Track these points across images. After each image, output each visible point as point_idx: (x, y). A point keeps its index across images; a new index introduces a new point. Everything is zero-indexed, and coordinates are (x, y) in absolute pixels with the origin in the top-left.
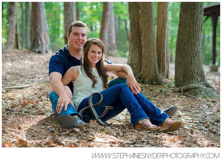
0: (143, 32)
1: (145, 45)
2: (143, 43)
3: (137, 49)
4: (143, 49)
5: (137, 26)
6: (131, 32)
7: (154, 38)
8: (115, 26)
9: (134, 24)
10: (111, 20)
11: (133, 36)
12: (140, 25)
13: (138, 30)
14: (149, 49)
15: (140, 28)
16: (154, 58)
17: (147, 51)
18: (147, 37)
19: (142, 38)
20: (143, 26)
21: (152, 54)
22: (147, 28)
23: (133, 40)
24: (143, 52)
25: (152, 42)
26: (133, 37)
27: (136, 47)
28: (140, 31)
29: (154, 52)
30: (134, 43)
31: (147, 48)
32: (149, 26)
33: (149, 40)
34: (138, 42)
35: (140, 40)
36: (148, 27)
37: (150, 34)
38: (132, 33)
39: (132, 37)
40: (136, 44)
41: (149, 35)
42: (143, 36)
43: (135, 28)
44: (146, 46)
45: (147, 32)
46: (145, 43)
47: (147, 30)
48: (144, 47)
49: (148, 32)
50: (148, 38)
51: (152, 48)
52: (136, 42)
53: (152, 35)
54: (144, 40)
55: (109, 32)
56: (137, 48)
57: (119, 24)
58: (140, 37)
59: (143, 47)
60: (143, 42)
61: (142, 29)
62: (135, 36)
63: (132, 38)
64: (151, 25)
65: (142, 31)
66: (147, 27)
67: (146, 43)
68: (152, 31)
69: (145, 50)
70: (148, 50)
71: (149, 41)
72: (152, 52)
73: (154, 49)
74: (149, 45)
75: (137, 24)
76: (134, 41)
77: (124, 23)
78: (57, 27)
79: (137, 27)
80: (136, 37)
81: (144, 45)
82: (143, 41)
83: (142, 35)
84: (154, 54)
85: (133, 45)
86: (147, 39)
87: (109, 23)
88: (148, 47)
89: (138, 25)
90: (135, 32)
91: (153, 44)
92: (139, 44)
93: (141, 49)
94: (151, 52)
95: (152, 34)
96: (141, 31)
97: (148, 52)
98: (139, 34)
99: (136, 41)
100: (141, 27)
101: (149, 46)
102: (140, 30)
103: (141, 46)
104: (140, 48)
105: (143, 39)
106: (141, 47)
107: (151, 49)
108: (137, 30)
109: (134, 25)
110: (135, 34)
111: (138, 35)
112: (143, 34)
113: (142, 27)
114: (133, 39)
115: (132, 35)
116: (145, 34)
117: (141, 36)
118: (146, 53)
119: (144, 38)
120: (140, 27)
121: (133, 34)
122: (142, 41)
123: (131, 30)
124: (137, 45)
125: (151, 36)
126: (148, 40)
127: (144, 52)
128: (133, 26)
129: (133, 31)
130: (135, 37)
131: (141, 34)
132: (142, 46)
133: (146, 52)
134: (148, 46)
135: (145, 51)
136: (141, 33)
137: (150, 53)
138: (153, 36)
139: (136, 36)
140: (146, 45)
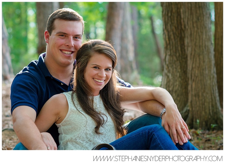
0: (189, 30)
1: (193, 54)
2: (189, 51)
3: (178, 63)
4: (190, 62)
5: (175, 18)
6: (165, 31)
7: (209, 39)
8: (133, 28)
9: (170, 14)
10: (124, 16)
11: (169, 38)
12: (182, 16)
13: (178, 27)
14: (202, 62)
15: (183, 23)
16: (210, 79)
17: (198, 65)
18: (196, 39)
19: (186, 41)
20: (188, 18)
21: (207, 72)
22: (196, 22)
23: (169, 47)
24: (188, 68)
25: (205, 48)
26: (169, 40)
27: (175, 58)
28: (181, 28)
29: (210, 67)
30: (172, 51)
31: (196, 61)
32: (200, 18)
33: (201, 44)
34: (179, 49)
35: (183, 45)
36: (198, 19)
37: (202, 33)
38: (166, 33)
39: (167, 39)
40: (176, 53)
41: (199, 36)
42: (188, 38)
43: (172, 23)
44: (194, 56)
45: (196, 29)
46: (192, 51)
47: (195, 25)
48: (191, 59)
49: (198, 28)
50: (198, 41)
51: (206, 60)
52: (176, 50)
53: (206, 35)
54: (190, 44)
55: (123, 39)
56: (177, 60)
57: (140, 25)
58: (182, 39)
59: (189, 58)
60: (190, 49)
61: (186, 24)
62: (172, 37)
63: (168, 42)
64: (203, 16)
65: (187, 27)
66: (195, 19)
67: (195, 50)
68: (205, 27)
69: (193, 63)
70: (200, 63)
71: (200, 47)
72: (207, 67)
73: (210, 61)
74: (201, 53)
75: (175, 15)
76: (171, 47)
77: (148, 22)
78: (23, 33)
79: (176, 21)
80: (175, 40)
81: (191, 54)
82: (188, 46)
83: (186, 35)
84: (210, 71)
85: (170, 55)
86: (196, 42)
87: (121, 20)
88: (200, 59)
89: (177, 17)
90: (173, 31)
91: (209, 52)
92: (180, 52)
93: (186, 62)
94: (205, 68)
95: (206, 32)
96: (185, 27)
97: (199, 67)
98: (181, 33)
99: (176, 47)
100: (184, 21)
101: (201, 57)
102: (183, 27)
103: (185, 56)
104: (183, 60)
105: (188, 43)
106: (184, 58)
107: (204, 62)
108: (176, 26)
109: (170, 17)
110: (174, 34)
111: (178, 36)
112: (188, 33)
113: (186, 20)
114: (170, 43)
115: (167, 37)
116: (193, 32)
117: (185, 37)
118: (194, 70)
119: (191, 40)
120: (182, 21)
121: (168, 35)
122: (186, 48)
123: (166, 28)
124: (178, 54)
125: (204, 36)
126: (197, 44)
127: (191, 67)
128: (168, 19)
129: (169, 29)
130: (173, 40)
131: (184, 35)
132: (187, 57)
133: (195, 68)
134: (199, 56)
135: (194, 66)
136: (184, 32)
137: (203, 70)
138: (208, 37)
139: (174, 38)
140: (195, 54)
